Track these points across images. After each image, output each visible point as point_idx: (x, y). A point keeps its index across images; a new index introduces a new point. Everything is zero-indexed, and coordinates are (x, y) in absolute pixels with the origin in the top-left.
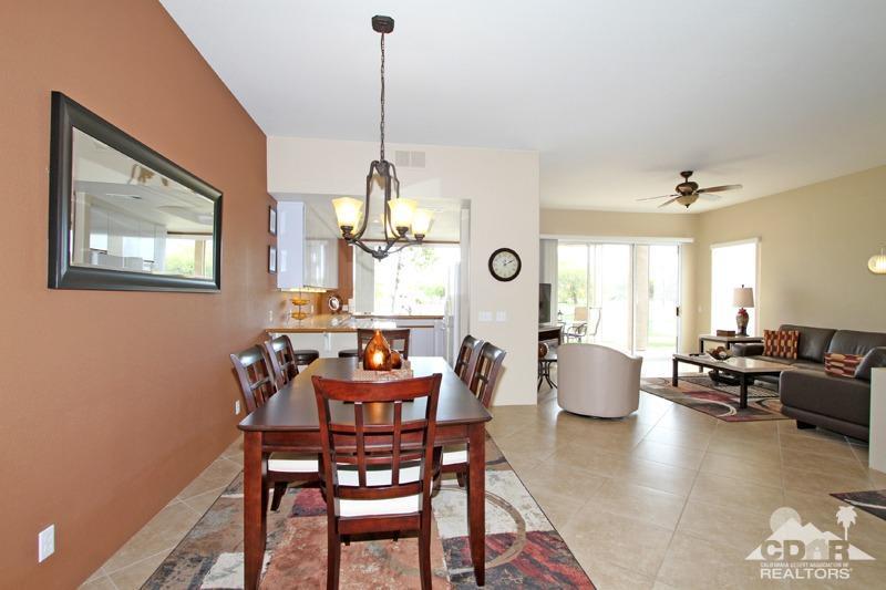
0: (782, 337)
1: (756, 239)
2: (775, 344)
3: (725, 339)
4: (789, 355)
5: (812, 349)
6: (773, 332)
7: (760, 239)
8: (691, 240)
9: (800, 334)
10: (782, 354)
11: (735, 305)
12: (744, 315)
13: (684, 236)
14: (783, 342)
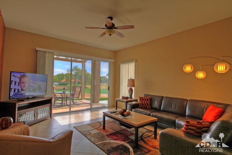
0: (145, 100)
1: (135, 61)
2: (143, 103)
3: (125, 100)
4: (148, 107)
5: (156, 104)
6: (142, 98)
7: (136, 61)
8: (113, 61)
9: (151, 98)
10: (146, 107)
11: (128, 86)
12: (131, 90)
13: (111, 59)
14: (146, 102)
